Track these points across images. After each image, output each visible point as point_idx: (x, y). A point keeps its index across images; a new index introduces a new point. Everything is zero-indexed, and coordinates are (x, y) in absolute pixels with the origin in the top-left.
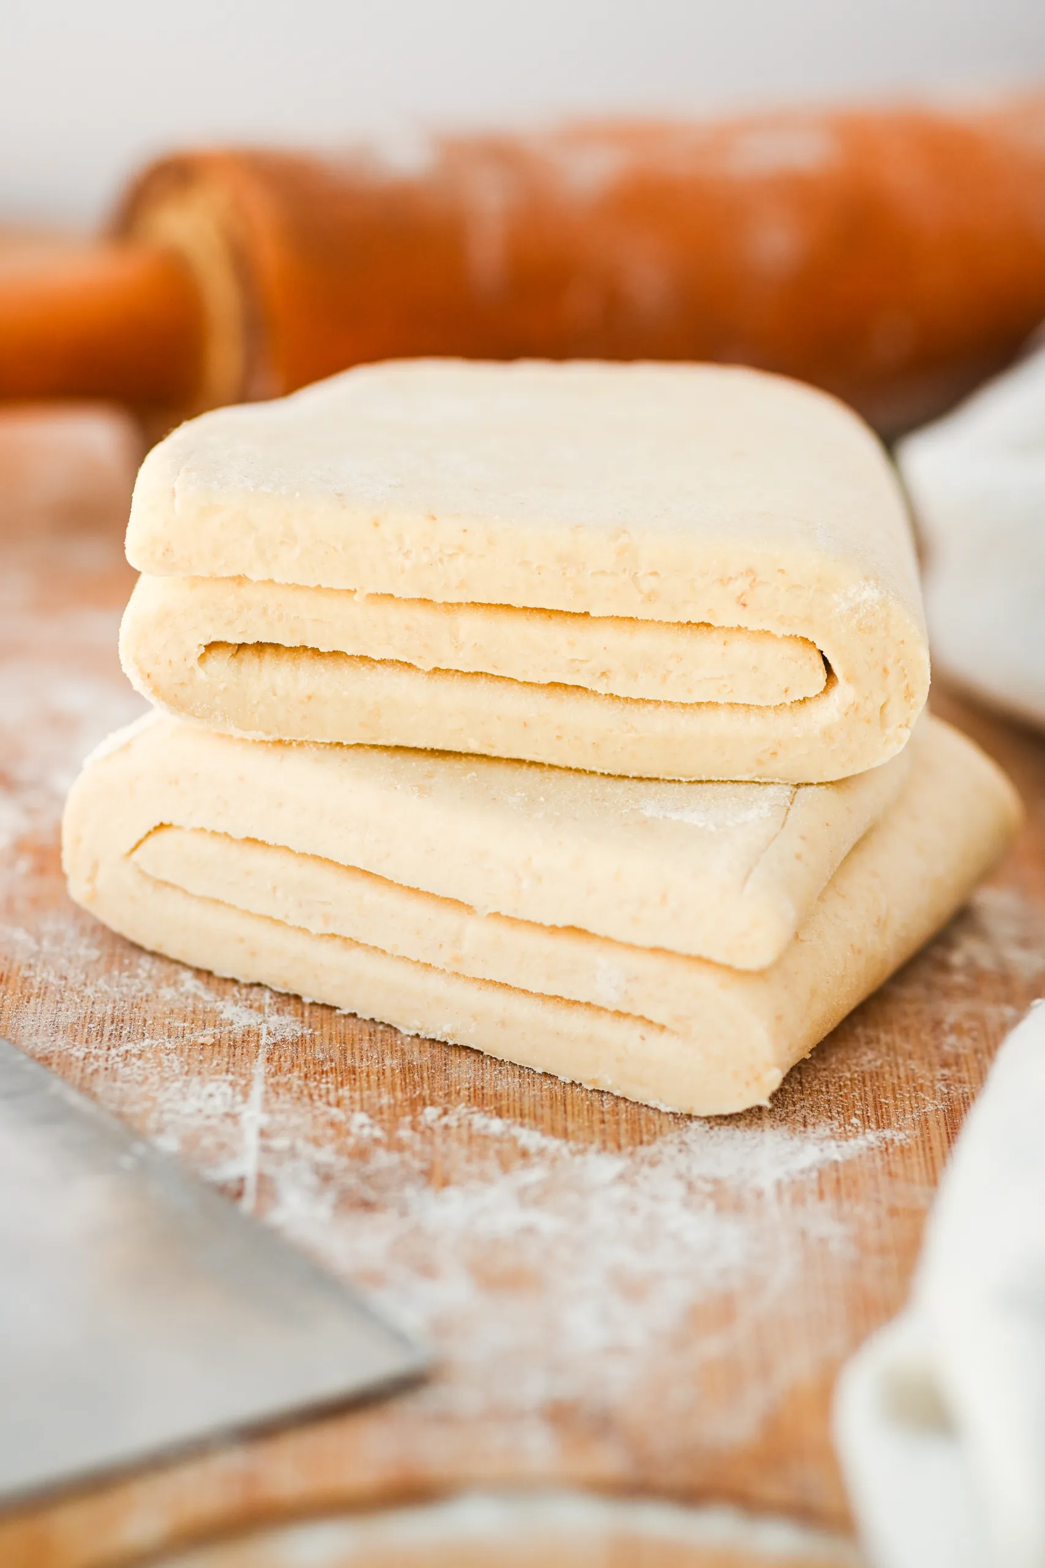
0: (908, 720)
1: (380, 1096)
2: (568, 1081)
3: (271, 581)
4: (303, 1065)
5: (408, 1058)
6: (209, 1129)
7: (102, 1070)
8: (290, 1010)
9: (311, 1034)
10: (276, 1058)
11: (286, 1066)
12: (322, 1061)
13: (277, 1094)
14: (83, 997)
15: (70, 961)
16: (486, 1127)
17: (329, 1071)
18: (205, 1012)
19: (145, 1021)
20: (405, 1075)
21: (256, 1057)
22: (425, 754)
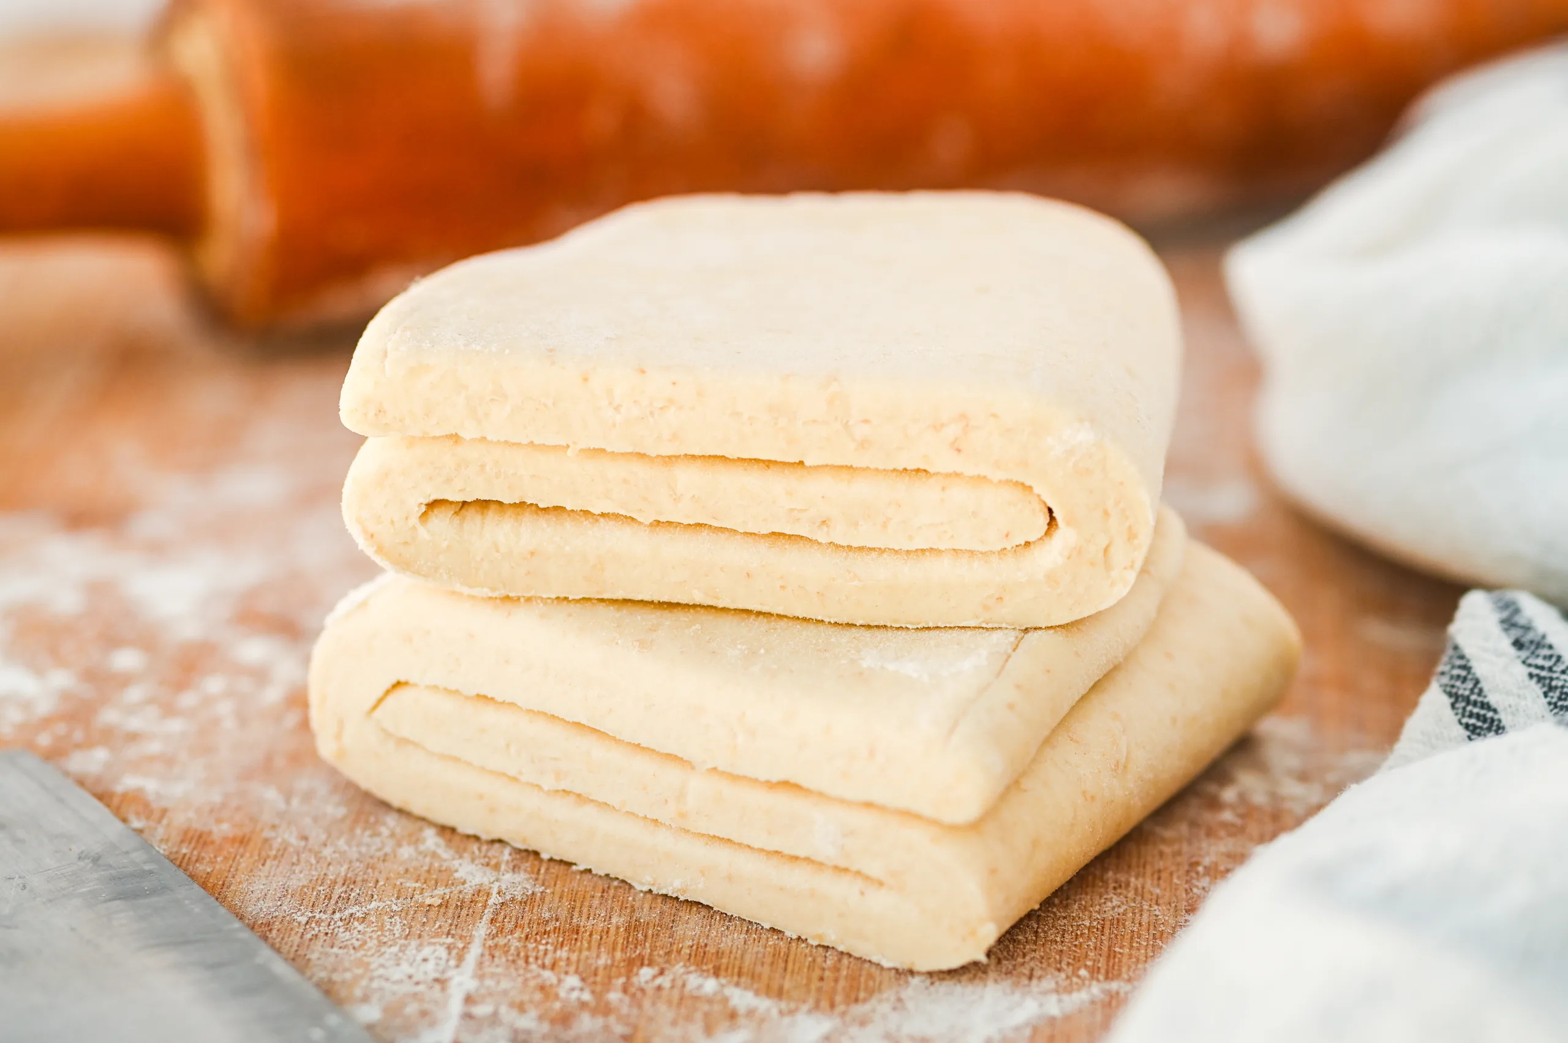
0: (1133, 562)
1: (598, 956)
2: (795, 937)
3: (484, 439)
4: (526, 926)
5: (636, 915)
6: (415, 995)
7: (321, 935)
8: (527, 867)
9: (542, 892)
10: (500, 919)
11: (509, 926)
12: (547, 921)
13: (493, 957)
14: (320, 858)
15: (315, 819)
16: (700, 987)
17: (552, 931)
18: (440, 871)
19: (377, 881)
20: (629, 933)
21: (481, 918)
22: (652, 606)
